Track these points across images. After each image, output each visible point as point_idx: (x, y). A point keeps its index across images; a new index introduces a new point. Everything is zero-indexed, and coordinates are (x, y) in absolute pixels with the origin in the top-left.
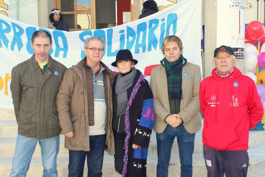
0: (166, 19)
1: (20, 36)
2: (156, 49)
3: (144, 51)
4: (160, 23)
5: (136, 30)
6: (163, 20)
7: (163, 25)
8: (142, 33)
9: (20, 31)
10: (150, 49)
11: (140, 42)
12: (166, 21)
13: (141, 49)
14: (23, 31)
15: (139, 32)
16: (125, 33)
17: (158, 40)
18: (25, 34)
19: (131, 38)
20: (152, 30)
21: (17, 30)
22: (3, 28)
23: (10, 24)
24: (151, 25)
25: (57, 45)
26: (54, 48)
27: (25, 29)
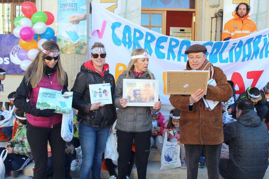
0: (267, 35)
1: (149, 43)
2: (256, 59)
3: (248, 60)
4: (263, 38)
5: (244, 43)
6: (265, 36)
7: (265, 39)
8: (247, 45)
9: (151, 39)
10: (252, 59)
11: (247, 53)
12: (267, 37)
13: (246, 58)
14: (155, 39)
15: (245, 45)
16: (236, 45)
17: (260, 52)
18: (155, 42)
19: (238, 49)
20: (256, 44)
21: (149, 38)
22: (137, 36)
23: (145, 33)
24: (255, 40)
25: (180, 52)
26: (176, 55)
27: (157, 38)
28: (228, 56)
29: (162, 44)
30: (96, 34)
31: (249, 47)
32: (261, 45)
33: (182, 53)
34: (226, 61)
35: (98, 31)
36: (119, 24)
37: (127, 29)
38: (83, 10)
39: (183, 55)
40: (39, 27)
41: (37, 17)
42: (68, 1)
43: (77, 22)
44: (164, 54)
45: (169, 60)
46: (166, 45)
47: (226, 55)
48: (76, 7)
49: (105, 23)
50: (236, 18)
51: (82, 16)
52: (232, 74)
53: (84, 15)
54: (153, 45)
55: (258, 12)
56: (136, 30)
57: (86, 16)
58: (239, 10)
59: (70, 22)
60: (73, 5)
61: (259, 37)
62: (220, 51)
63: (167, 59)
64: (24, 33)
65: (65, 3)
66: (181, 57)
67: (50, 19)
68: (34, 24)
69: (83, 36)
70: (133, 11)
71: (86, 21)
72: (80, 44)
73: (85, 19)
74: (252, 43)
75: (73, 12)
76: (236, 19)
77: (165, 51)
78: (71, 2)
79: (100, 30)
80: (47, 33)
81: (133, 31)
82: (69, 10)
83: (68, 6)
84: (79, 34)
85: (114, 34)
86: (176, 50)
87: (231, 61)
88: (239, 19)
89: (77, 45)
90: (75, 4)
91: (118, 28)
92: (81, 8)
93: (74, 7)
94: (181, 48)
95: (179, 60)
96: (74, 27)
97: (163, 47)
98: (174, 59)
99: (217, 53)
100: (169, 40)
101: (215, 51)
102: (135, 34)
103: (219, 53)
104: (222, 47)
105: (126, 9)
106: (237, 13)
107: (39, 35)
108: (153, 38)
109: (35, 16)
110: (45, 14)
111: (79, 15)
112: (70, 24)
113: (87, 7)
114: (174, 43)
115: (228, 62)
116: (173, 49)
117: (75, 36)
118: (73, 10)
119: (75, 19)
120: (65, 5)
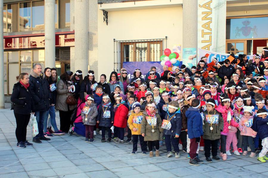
38: (195, 53)
40: (173, 61)
41: (172, 56)
43: (192, 59)
51: (194, 56)
57: (196, 56)
59: (189, 59)
67: (177, 56)
68: (171, 59)
70: (221, 47)
71: (196, 58)
73: (196, 57)
75: (190, 54)
82: (188, 54)
83: (188, 52)
84: (193, 64)
92: (194, 52)
93: (191, 52)
96: (191, 61)
105: (217, 46)
107: (172, 64)
109: (171, 55)
110: (175, 54)
111: (193, 55)
112: (189, 60)
119: (191, 57)
120: (186, 51)
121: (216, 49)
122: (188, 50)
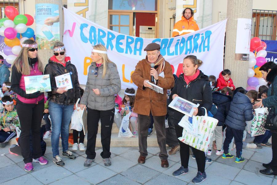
0: (204, 34)
1: (111, 40)
2: (196, 52)
3: (190, 53)
4: (201, 36)
5: (186, 40)
6: (202, 34)
7: (202, 37)
8: (189, 42)
9: (112, 37)
10: (193, 52)
11: (189, 48)
12: (204, 35)
14: (115, 37)
15: (187, 41)
16: (180, 41)
17: (199, 47)
18: (115, 39)
19: (182, 45)
20: (195, 41)
21: (110, 37)
22: (100, 35)
23: (107, 33)
24: (195, 37)
25: (135, 47)
26: (133, 49)
27: (116, 36)
28: (174, 51)
29: (121, 41)
30: (68, 33)
31: (191, 44)
32: (199, 41)
33: (137, 48)
34: (172, 54)
35: (69, 31)
36: (86, 25)
37: (93, 29)
38: (56, 14)
39: (138, 50)
40: (21, 28)
41: (19, 19)
42: (43, 7)
43: (52, 23)
44: (123, 49)
45: (127, 53)
46: (124, 41)
47: (172, 49)
48: (50, 12)
49: (74, 24)
50: (184, 19)
51: (55, 18)
52: (178, 65)
53: (57, 18)
54: (114, 42)
55: (203, 14)
56: (100, 30)
57: (58, 19)
58: (185, 13)
59: (46, 24)
60: (48, 10)
61: (198, 35)
62: (167, 46)
63: (125, 53)
64: (8, 33)
65: (41, 8)
66: (137, 51)
67: (30, 21)
68: (17, 25)
69: (57, 35)
70: (102, 13)
71: (59, 23)
72: (54, 42)
73: (57, 21)
74: (192, 40)
75: (48, 15)
76: (184, 21)
77: (124, 47)
78: (46, 7)
79: (71, 30)
80: (28, 33)
81: (97, 31)
82: (44, 14)
83: (43, 11)
84: (53, 33)
85: (82, 34)
86: (132, 46)
87: (177, 54)
88: (185, 21)
89: (52, 43)
90: (49, 9)
91: (85, 28)
92: (55, 12)
93: (49, 11)
94: (136, 44)
95: (135, 54)
96: (49, 28)
97: (122, 44)
98: (131, 53)
99: (165, 47)
100: (126, 38)
101: (163, 46)
102: (99, 33)
103: (167, 47)
104: (168, 43)
105: (96, 11)
106: (184, 16)
107: (21, 34)
108: (113, 36)
109: (17, 18)
110: (25, 17)
111: (52, 18)
112: (45, 25)
113: (59, 11)
114: (130, 40)
115: (174, 55)
116: (130, 45)
117: (50, 35)
118: (48, 14)
119: (50, 21)
120: (41, 10)
121: (95, 15)
122: (44, 7)
